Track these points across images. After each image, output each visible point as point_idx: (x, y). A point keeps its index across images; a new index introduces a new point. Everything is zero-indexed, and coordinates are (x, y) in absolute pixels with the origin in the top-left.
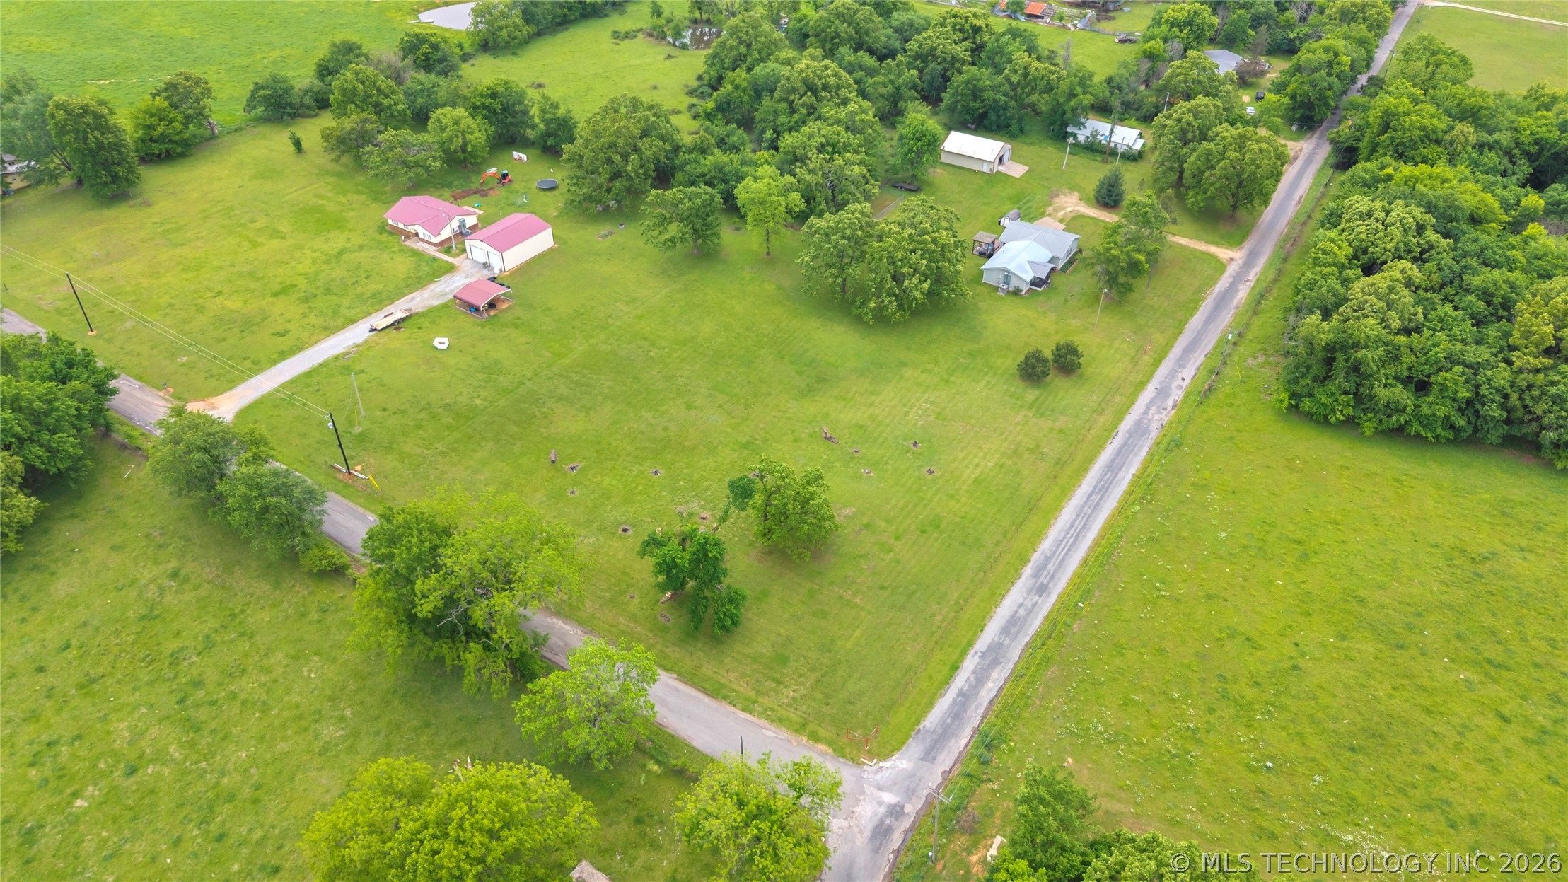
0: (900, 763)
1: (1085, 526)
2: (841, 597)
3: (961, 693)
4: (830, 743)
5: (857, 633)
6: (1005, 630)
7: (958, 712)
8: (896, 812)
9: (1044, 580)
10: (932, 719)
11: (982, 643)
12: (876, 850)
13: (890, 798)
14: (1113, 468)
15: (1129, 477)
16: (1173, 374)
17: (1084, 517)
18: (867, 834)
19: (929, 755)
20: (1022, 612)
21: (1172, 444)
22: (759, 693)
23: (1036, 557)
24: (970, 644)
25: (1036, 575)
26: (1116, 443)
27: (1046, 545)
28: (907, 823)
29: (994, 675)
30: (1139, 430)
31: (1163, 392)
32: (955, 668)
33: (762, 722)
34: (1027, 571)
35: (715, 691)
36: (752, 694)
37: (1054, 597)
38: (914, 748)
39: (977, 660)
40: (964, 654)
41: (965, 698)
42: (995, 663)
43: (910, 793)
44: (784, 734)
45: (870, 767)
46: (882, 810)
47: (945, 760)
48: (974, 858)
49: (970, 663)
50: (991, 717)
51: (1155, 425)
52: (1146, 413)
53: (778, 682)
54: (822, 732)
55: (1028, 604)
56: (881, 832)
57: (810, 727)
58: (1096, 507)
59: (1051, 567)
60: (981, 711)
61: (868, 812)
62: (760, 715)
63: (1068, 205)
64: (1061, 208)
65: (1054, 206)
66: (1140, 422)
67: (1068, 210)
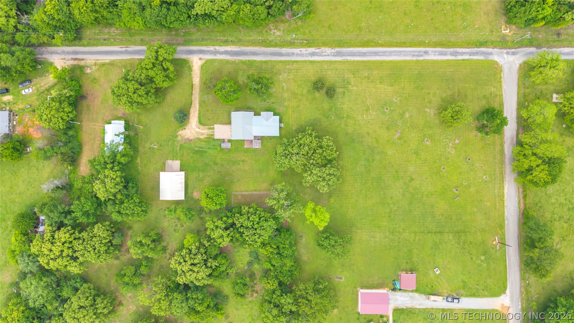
0: (496, 58)
1: (394, 52)
2: (458, 95)
3: (470, 55)
4: (500, 74)
5: (466, 85)
6: (445, 54)
7: (477, 53)
8: (508, 53)
9: (422, 53)
10: (481, 58)
11: (453, 58)
12: (518, 52)
13: (505, 56)
14: (364, 54)
15: (364, 49)
16: (302, 55)
17: (391, 53)
18: (516, 56)
19: (491, 54)
20: (437, 53)
21: (341, 44)
22: (497, 96)
23: (414, 58)
24: (454, 60)
25: (422, 56)
26: (349, 58)
27: (408, 58)
28: (509, 50)
29: (460, 51)
30: (339, 54)
31: (313, 54)
32: (463, 60)
33: (503, 90)
34: (421, 58)
35: (502, 104)
36: (498, 97)
37: (426, 49)
38: (491, 58)
39: (458, 57)
40: (457, 60)
41: (470, 54)
42: (456, 52)
43: (502, 53)
44: (503, 84)
45: (501, 63)
46: (509, 56)
47: (490, 50)
48: (510, 34)
49: (460, 58)
50: (474, 46)
51: (333, 51)
52: (328, 55)
53: (491, 94)
54: (499, 77)
55: (433, 53)
56: (514, 54)
57: (499, 80)
58: (385, 52)
59: (416, 54)
60: (472, 49)
61: (511, 58)
62: (501, 91)
63: (193, 131)
64: (198, 133)
65: (197, 136)
66: (334, 56)
67: (197, 130)
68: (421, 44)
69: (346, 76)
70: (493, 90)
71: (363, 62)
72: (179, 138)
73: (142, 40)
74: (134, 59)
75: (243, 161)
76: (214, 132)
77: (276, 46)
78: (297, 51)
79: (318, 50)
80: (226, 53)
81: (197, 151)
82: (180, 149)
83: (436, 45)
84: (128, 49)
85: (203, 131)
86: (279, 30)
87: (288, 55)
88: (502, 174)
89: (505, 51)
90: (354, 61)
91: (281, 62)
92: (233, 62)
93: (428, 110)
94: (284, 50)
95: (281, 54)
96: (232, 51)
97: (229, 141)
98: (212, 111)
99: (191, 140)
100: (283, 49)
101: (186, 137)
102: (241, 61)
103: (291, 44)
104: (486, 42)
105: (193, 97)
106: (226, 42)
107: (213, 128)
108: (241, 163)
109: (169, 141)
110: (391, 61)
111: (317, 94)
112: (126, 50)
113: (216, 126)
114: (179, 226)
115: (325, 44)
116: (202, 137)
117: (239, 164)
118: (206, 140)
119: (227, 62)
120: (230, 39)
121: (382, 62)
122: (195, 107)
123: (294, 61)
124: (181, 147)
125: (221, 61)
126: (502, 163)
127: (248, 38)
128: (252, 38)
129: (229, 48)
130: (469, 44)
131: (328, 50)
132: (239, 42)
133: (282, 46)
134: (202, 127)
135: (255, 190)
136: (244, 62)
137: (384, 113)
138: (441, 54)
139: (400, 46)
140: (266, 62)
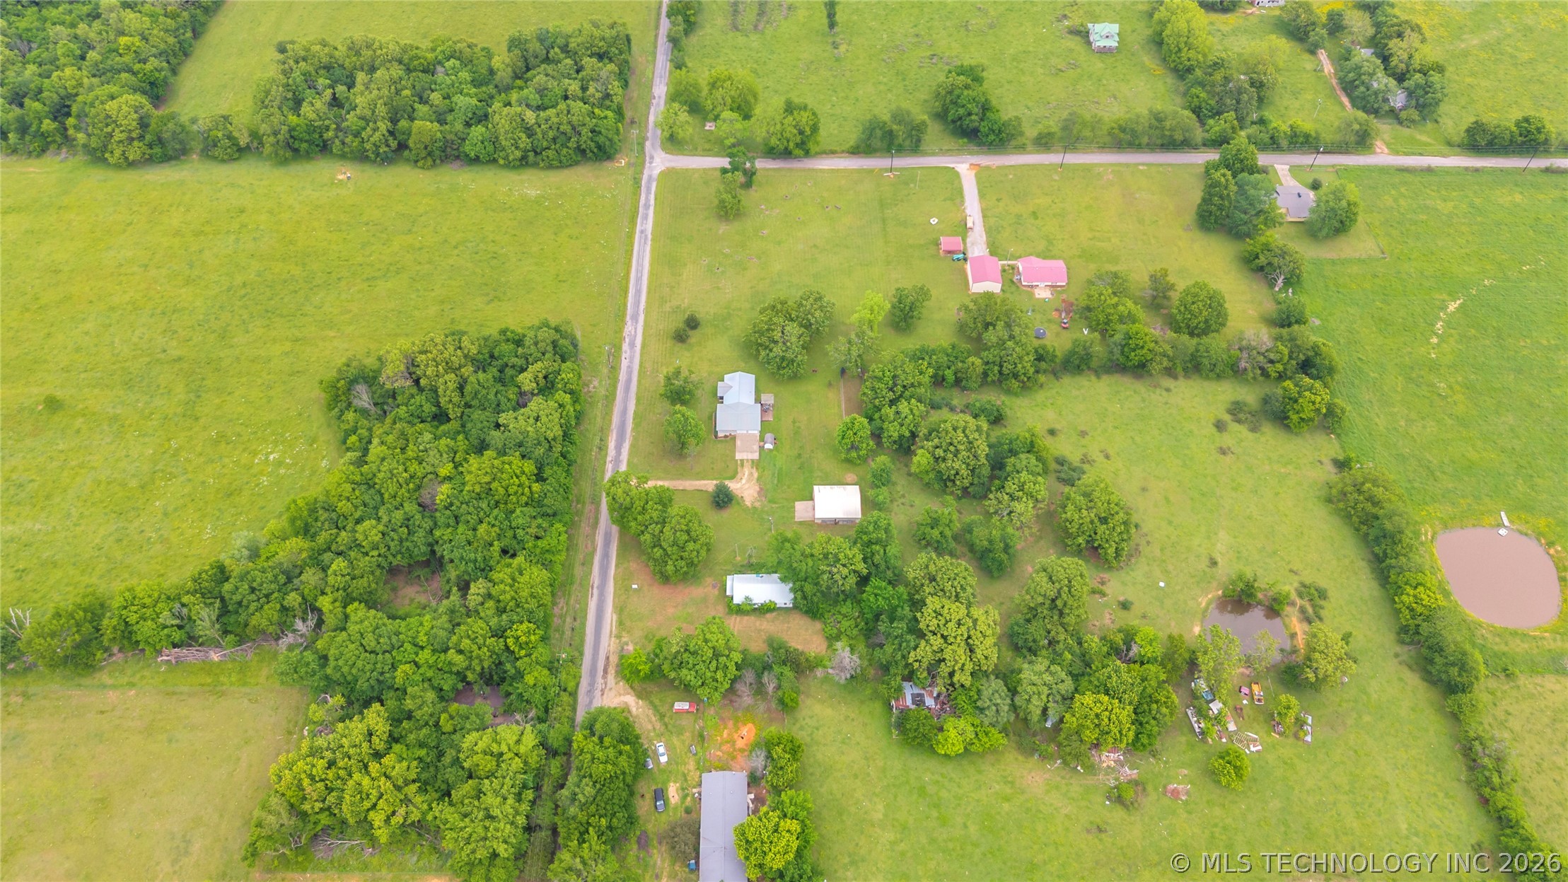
0: (656, 172)
1: (638, 261)
3: (650, 193)
4: (677, 169)
5: (690, 197)
7: (648, 188)
8: (651, 163)
9: (643, 235)
10: (654, 185)
11: (652, 209)
12: (651, 154)
13: (654, 165)
14: (638, 292)
15: (630, 291)
16: (632, 359)
17: (640, 265)
18: (655, 157)
19: (650, 177)
20: (645, 222)
21: (620, 316)
23: (649, 243)
24: (655, 207)
25: (646, 236)
26: (642, 306)
27: (648, 248)
28: (647, 162)
29: (644, 201)
30: (635, 318)
31: (632, 345)
32: (656, 199)
33: (697, 168)
34: (650, 237)
36: (704, 172)
37: (637, 231)
38: (655, 176)
39: (651, 204)
40: (655, 204)
42: (645, 205)
43: (650, 167)
44: (690, 167)
45: (663, 169)
46: (654, 162)
47: (645, 177)
48: (627, 159)
49: (652, 202)
50: (639, 190)
51: (629, 324)
52: (636, 329)
53: (702, 176)
54: (680, 171)
55: (644, 226)
56: (652, 158)
57: (684, 171)
58: (637, 271)
59: (643, 241)
60: (642, 191)
61: (657, 160)
63: (747, 486)
64: (749, 480)
65: (755, 481)
66: (637, 322)
67: (744, 481)
68: (631, 236)
69: (668, 309)
70: (696, 175)
71: (649, 293)
72: (757, 504)
73: (583, 564)
74: (615, 575)
75: (794, 422)
76: (747, 460)
77: (615, 387)
78: (625, 364)
79: (627, 340)
80: (619, 448)
81: (778, 481)
82: (775, 503)
83: (633, 221)
84: (595, 585)
85: (746, 474)
86: (590, 381)
87: (630, 372)
88: (804, 170)
89: (647, 165)
90: (647, 302)
91: (639, 382)
92: (635, 439)
93: (721, 232)
94: (622, 376)
95: (629, 381)
96: (617, 441)
97: (762, 439)
98: (712, 463)
99: (761, 489)
100: (620, 378)
101: (756, 495)
102: (633, 429)
103: (614, 369)
104: (635, 178)
105: (688, 489)
106: (602, 448)
107: (742, 461)
108: (797, 424)
109: (763, 519)
110: (651, 265)
111: (693, 340)
112: (598, 588)
113: (738, 456)
114: (903, 500)
115: (619, 331)
116: (756, 475)
117: (799, 428)
118: (760, 470)
119: (632, 446)
120: (597, 441)
121: (651, 274)
122: (706, 485)
123: (640, 366)
124: (772, 501)
125: (631, 454)
126: (791, 170)
127: (599, 419)
128: (599, 414)
129: (612, 445)
130: (635, 194)
131: (629, 328)
132: (604, 431)
133: (616, 380)
134: (739, 476)
135: (839, 406)
136: (637, 425)
137: (723, 272)
138: (646, 217)
139: (631, 255)
140: (638, 399)
